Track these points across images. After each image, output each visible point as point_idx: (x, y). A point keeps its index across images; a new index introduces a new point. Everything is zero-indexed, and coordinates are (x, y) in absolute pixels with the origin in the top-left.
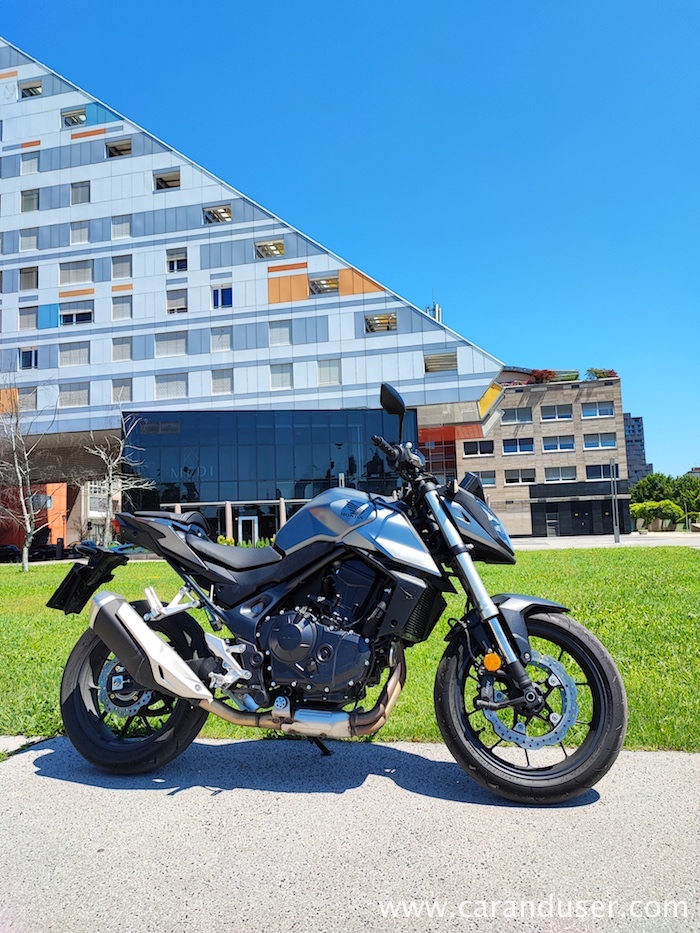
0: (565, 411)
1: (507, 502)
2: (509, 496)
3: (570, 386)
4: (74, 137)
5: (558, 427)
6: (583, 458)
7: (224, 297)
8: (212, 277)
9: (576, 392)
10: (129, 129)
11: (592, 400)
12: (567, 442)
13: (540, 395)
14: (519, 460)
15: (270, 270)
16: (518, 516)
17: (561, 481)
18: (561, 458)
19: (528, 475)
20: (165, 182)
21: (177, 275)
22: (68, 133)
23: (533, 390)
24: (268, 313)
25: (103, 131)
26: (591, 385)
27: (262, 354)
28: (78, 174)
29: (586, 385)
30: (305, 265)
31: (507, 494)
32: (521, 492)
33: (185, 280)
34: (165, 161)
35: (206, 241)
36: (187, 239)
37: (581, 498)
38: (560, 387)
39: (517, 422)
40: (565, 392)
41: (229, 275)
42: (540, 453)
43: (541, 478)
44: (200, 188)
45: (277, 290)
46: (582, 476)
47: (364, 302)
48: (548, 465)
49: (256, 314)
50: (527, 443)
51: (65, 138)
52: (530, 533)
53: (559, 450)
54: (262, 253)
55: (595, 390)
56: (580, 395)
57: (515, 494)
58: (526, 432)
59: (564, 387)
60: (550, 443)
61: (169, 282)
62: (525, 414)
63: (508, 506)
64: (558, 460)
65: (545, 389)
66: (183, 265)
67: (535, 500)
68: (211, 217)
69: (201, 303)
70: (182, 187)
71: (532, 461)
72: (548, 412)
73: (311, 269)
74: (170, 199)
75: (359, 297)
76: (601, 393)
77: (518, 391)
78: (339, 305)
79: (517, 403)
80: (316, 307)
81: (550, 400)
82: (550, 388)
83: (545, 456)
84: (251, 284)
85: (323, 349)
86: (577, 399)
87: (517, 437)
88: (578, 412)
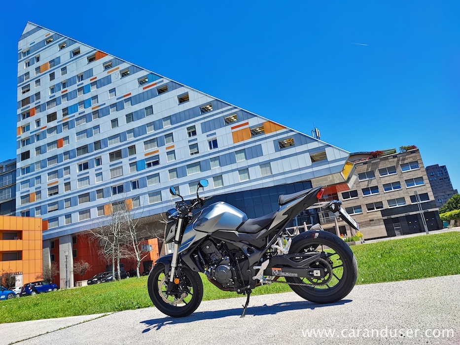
0: (392, 170)
1: (370, 221)
2: (371, 217)
3: (392, 157)
4: (144, 89)
5: (390, 178)
6: (407, 192)
7: (214, 144)
8: (208, 136)
9: (396, 159)
10: (166, 81)
11: (406, 162)
12: (397, 185)
13: (377, 164)
14: (372, 198)
15: (232, 128)
16: (378, 227)
17: (398, 206)
18: (395, 194)
19: (379, 205)
20: (183, 99)
21: (193, 138)
22: (142, 88)
23: (372, 162)
24: (234, 147)
25: (156, 84)
26: (403, 155)
27: (234, 166)
28: (147, 104)
29: (401, 155)
30: (247, 123)
31: (369, 216)
32: (377, 214)
33: (196, 139)
34: (181, 91)
35: (203, 121)
36: (195, 121)
37: (411, 213)
38: (386, 159)
39: (367, 179)
40: (390, 160)
41: (215, 134)
42: (383, 193)
43: (386, 206)
44: (198, 99)
45: (236, 137)
46: (408, 202)
47: (277, 135)
48: (389, 198)
49: (229, 149)
50: (375, 189)
51: (141, 90)
52: (387, 235)
53: (393, 190)
54: (228, 122)
55: (407, 157)
56: (398, 161)
57: (374, 216)
58: (374, 183)
59: (389, 158)
60: (387, 187)
61: (189, 141)
62: (371, 174)
63: (371, 222)
64: (394, 195)
65: (379, 160)
66: (194, 133)
67: (386, 218)
68: (204, 110)
69: (204, 148)
70: (190, 100)
71: (379, 198)
72: (383, 172)
73: (251, 125)
74: (186, 106)
75: (274, 133)
76: (410, 158)
77: (365, 163)
78: (266, 138)
79: (366, 170)
80: (255, 141)
81: (382, 166)
82: (382, 160)
83: (386, 194)
84: (225, 136)
85: (261, 159)
86: (398, 163)
87: (369, 186)
88: (399, 169)
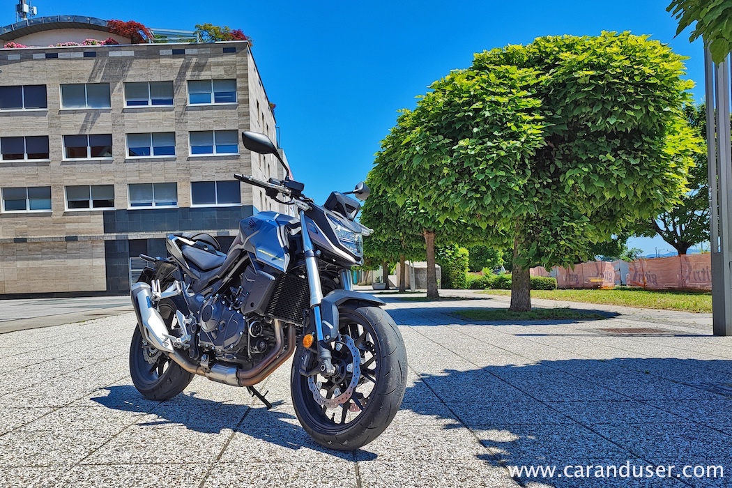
0: (163, 93)
1: (68, 239)
2: (71, 228)
3: (170, 52)
5: (152, 119)
6: (188, 170)
9: (179, 62)
11: (205, 75)
12: (164, 144)
13: (123, 63)
14: (89, 172)
16: (85, 263)
17: (154, 207)
18: (154, 170)
19: (103, 196)
23: (112, 54)
26: (203, 51)
29: (195, 51)
31: (68, 226)
32: (92, 222)
38: (153, 54)
39: (87, 107)
40: (163, 61)
42: (121, 160)
43: (123, 202)
46: (185, 199)
48: (134, 180)
50: (102, 146)
52: (104, 288)
53: (152, 156)
55: (211, 60)
56: (185, 67)
57: (81, 226)
58: (102, 126)
59: (162, 52)
60: (139, 145)
62: (99, 94)
63: (70, 244)
64: (149, 171)
65: (131, 53)
67: (112, 236)
71: (109, 173)
72: (137, 94)
76: (218, 64)
77: (89, 55)
79: (87, 75)
81: (140, 72)
82: (139, 55)
83: (130, 166)
86: (182, 74)
87: (87, 133)
88: (183, 95)
